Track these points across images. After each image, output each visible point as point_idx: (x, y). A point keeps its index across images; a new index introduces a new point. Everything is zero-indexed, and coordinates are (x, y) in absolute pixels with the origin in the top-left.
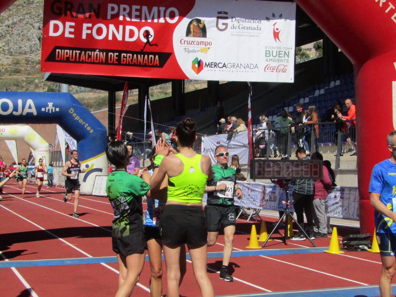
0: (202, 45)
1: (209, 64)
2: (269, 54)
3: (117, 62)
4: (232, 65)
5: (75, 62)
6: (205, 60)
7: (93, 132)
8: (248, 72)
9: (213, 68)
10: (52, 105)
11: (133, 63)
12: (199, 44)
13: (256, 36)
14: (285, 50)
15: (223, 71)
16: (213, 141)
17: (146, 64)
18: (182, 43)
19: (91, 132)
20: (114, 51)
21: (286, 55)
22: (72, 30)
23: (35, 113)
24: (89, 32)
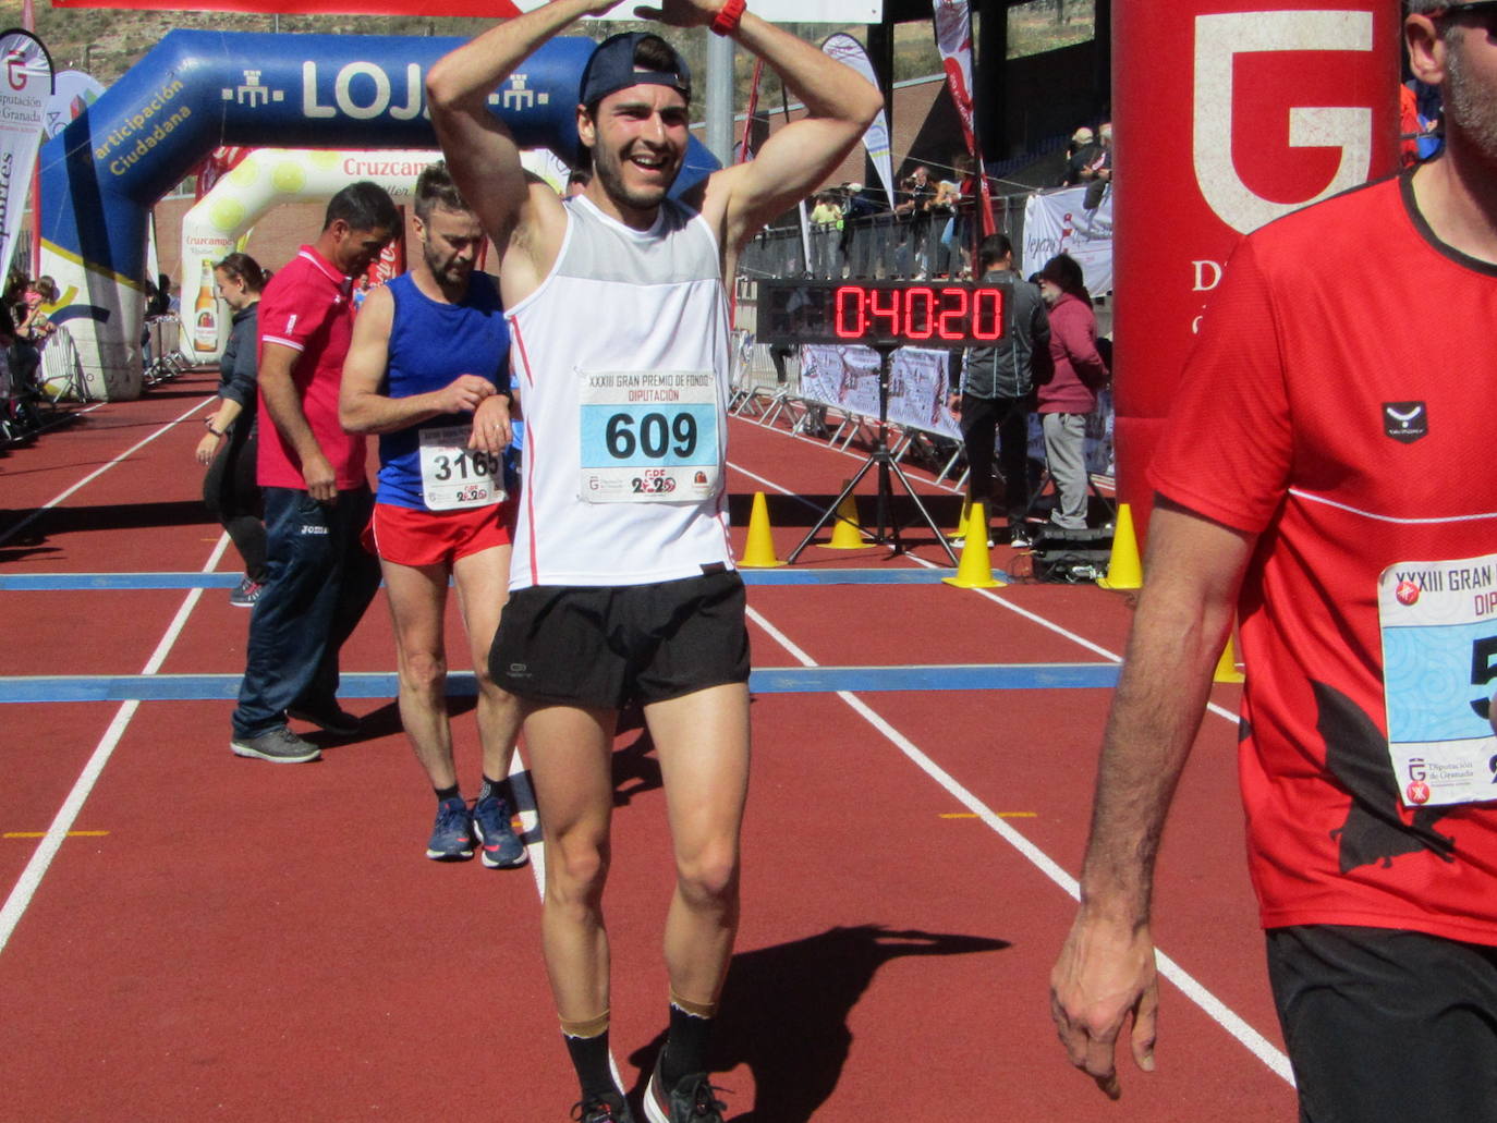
10: (525, 82)
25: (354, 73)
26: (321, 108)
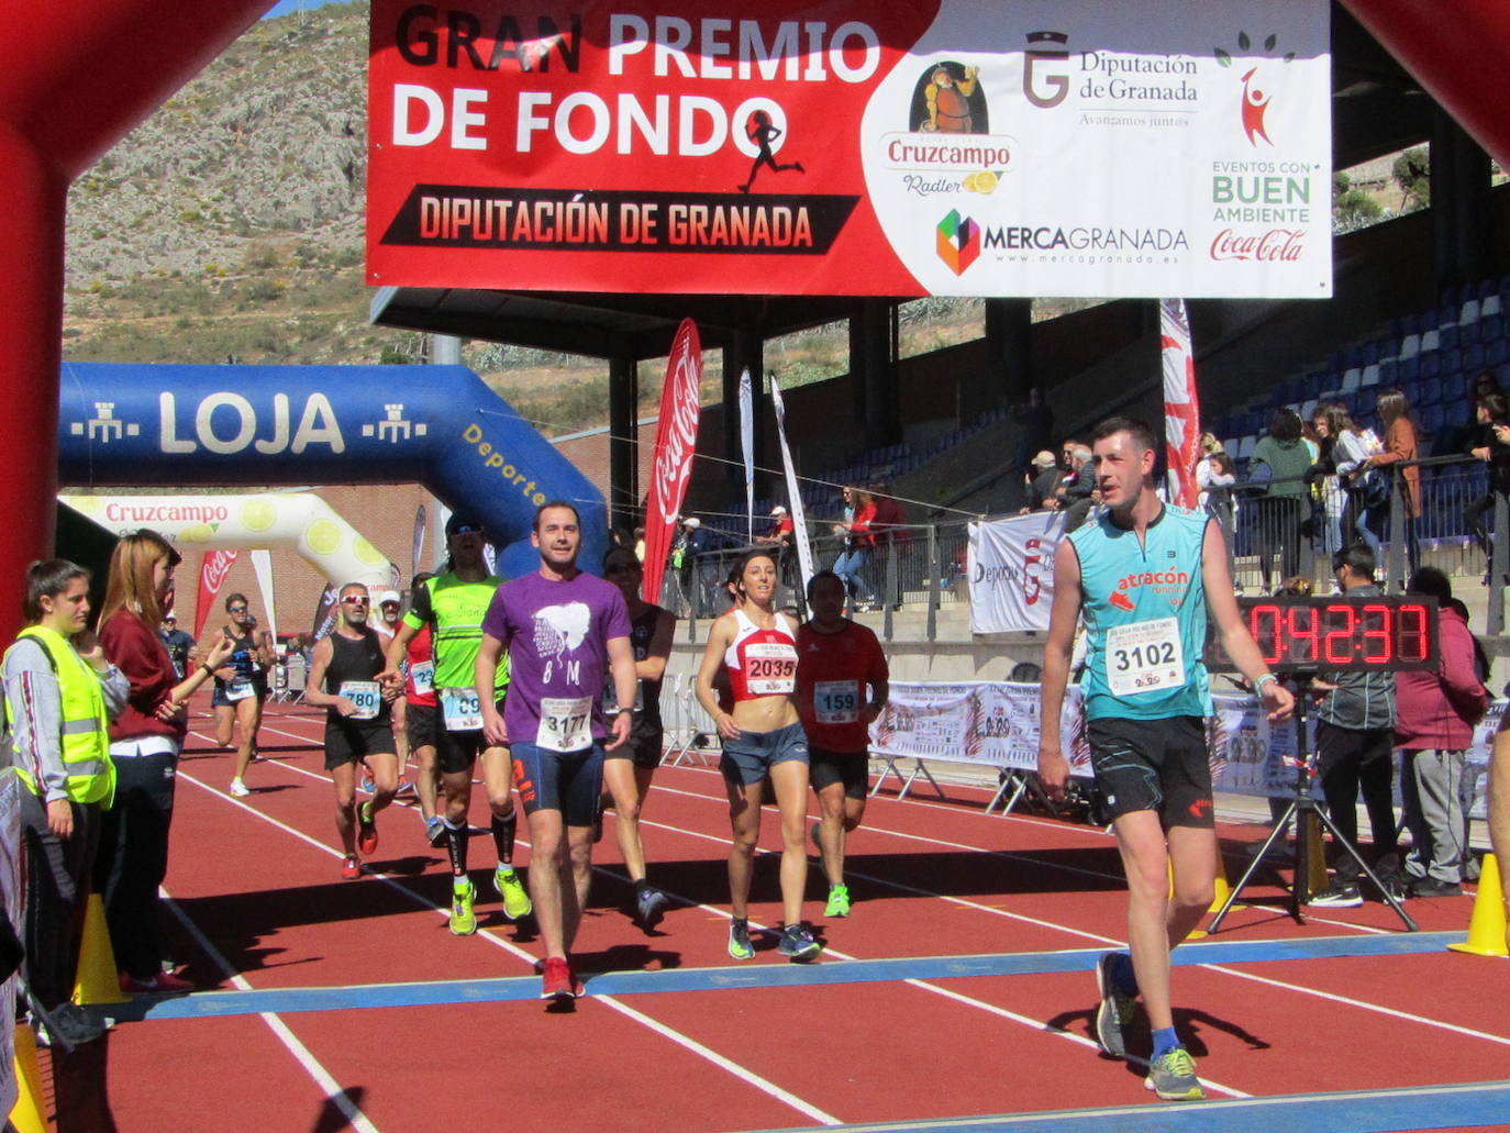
0: (973, 161)
1: (1000, 235)
2: (1227, 189)
3: (654, 241)
4: (1090, 236)
5: (495, 243)
6: (987, 220)
8: (1150, 260)
9: (1013, 250)
10: (402, 412)
11: (714, 242)
12: (959, 161)
13: (1179, 123)
14: (1290, 175)
15: (1054, 259)
16: (1014, 538)
17: (761, 241)
18: (896, 157)
20: (639, 198)
21: (1294, 193)
22: (479, 119)
23: (338, 446)
24: (543, 123)
25: (216, 405)
26: (180, 442)
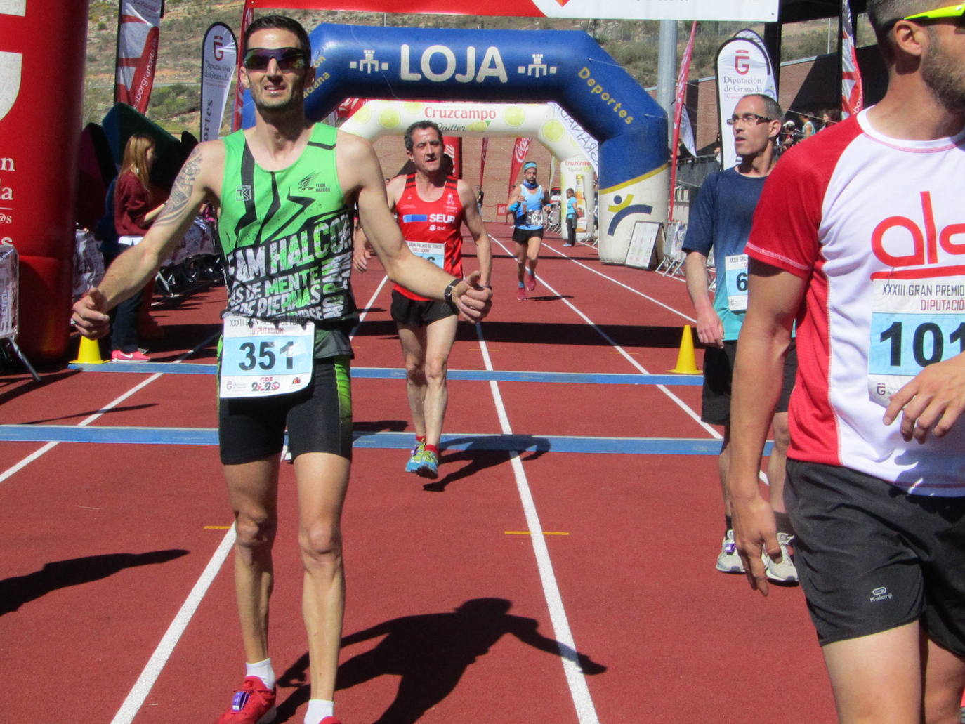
7: (632, 121)
19: (629, 121)
23: (504, 78)
25: (433, 52)
26: (412, 74)
